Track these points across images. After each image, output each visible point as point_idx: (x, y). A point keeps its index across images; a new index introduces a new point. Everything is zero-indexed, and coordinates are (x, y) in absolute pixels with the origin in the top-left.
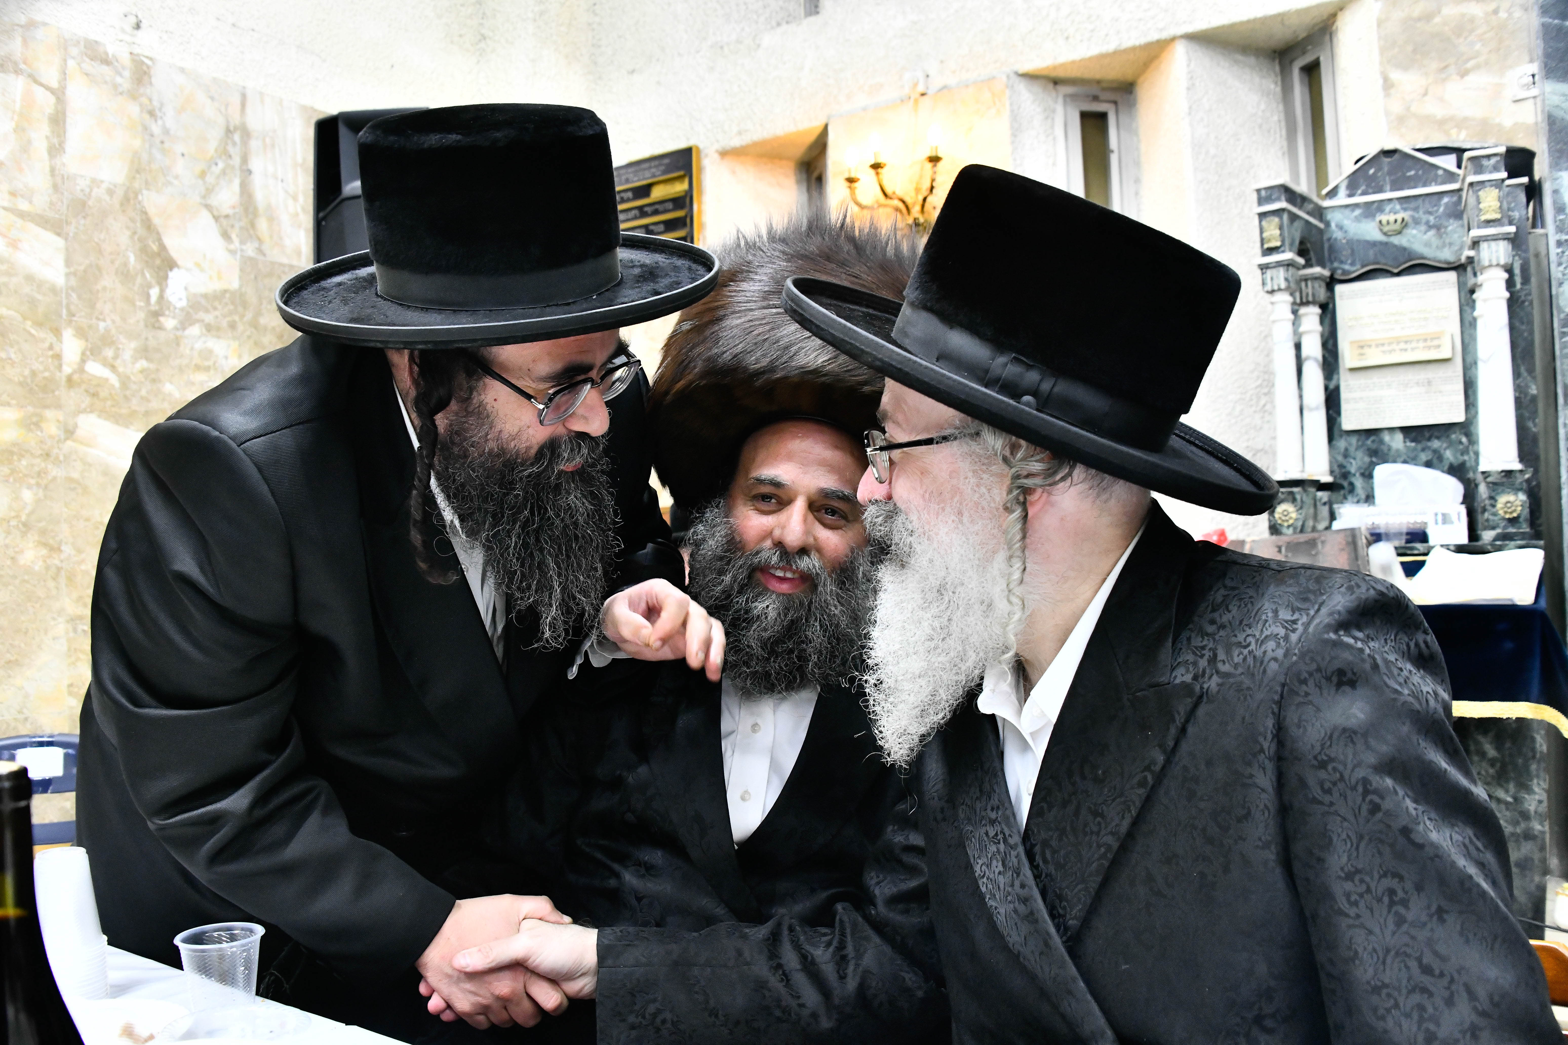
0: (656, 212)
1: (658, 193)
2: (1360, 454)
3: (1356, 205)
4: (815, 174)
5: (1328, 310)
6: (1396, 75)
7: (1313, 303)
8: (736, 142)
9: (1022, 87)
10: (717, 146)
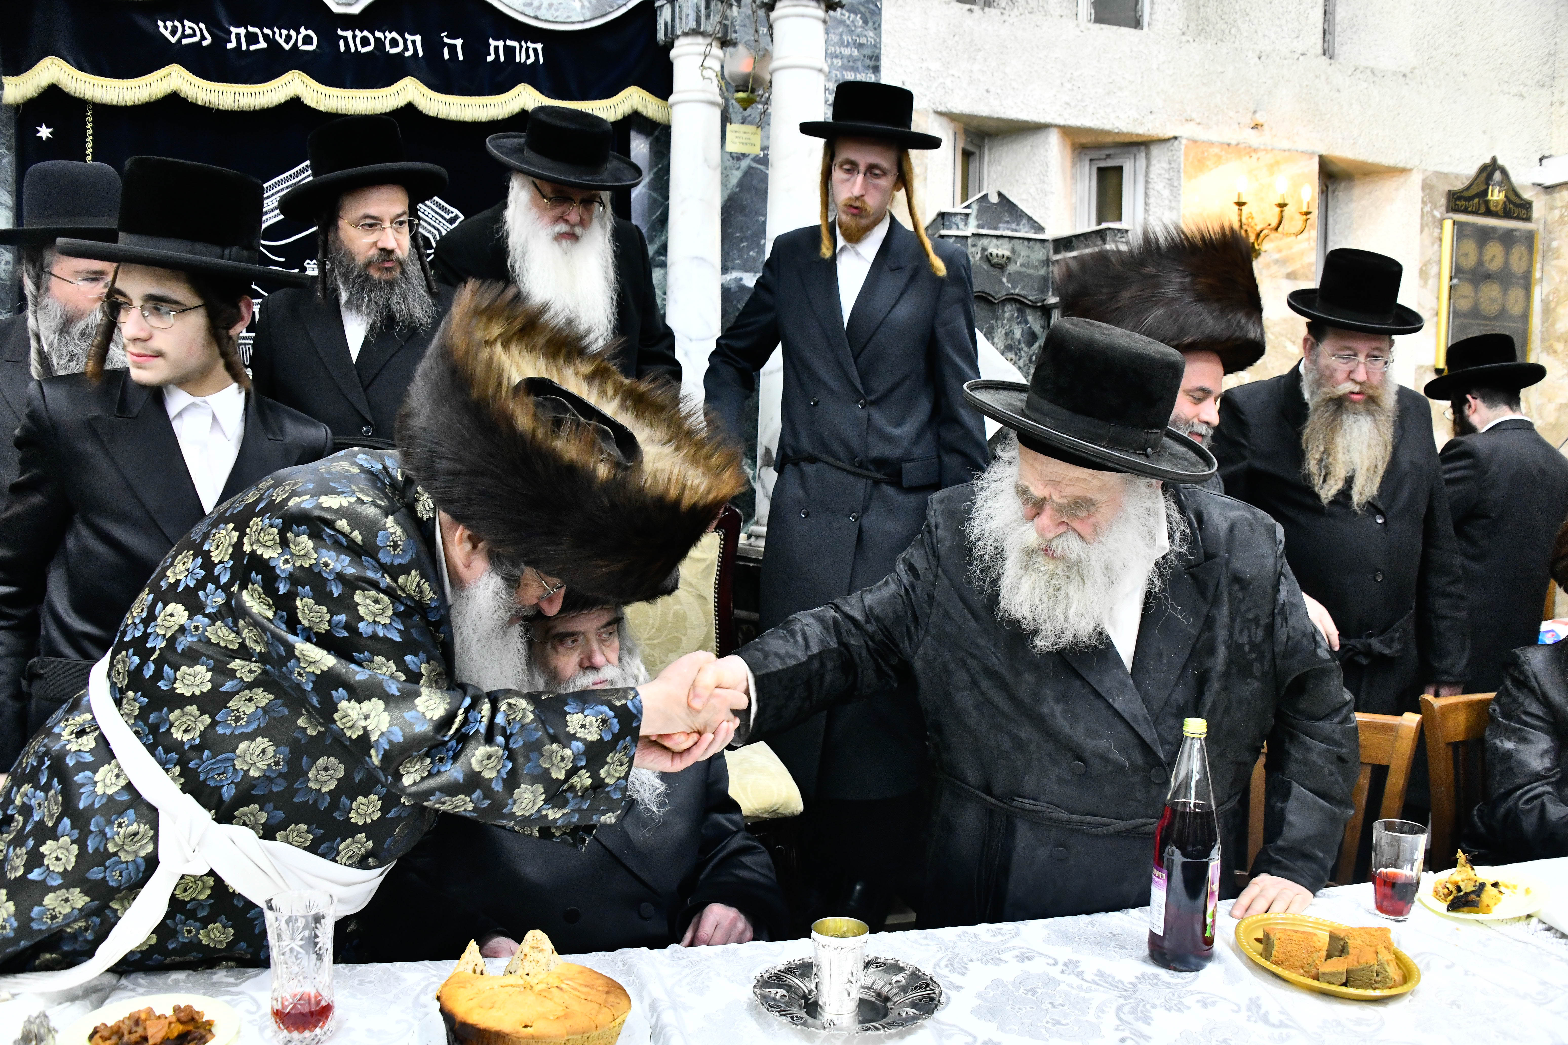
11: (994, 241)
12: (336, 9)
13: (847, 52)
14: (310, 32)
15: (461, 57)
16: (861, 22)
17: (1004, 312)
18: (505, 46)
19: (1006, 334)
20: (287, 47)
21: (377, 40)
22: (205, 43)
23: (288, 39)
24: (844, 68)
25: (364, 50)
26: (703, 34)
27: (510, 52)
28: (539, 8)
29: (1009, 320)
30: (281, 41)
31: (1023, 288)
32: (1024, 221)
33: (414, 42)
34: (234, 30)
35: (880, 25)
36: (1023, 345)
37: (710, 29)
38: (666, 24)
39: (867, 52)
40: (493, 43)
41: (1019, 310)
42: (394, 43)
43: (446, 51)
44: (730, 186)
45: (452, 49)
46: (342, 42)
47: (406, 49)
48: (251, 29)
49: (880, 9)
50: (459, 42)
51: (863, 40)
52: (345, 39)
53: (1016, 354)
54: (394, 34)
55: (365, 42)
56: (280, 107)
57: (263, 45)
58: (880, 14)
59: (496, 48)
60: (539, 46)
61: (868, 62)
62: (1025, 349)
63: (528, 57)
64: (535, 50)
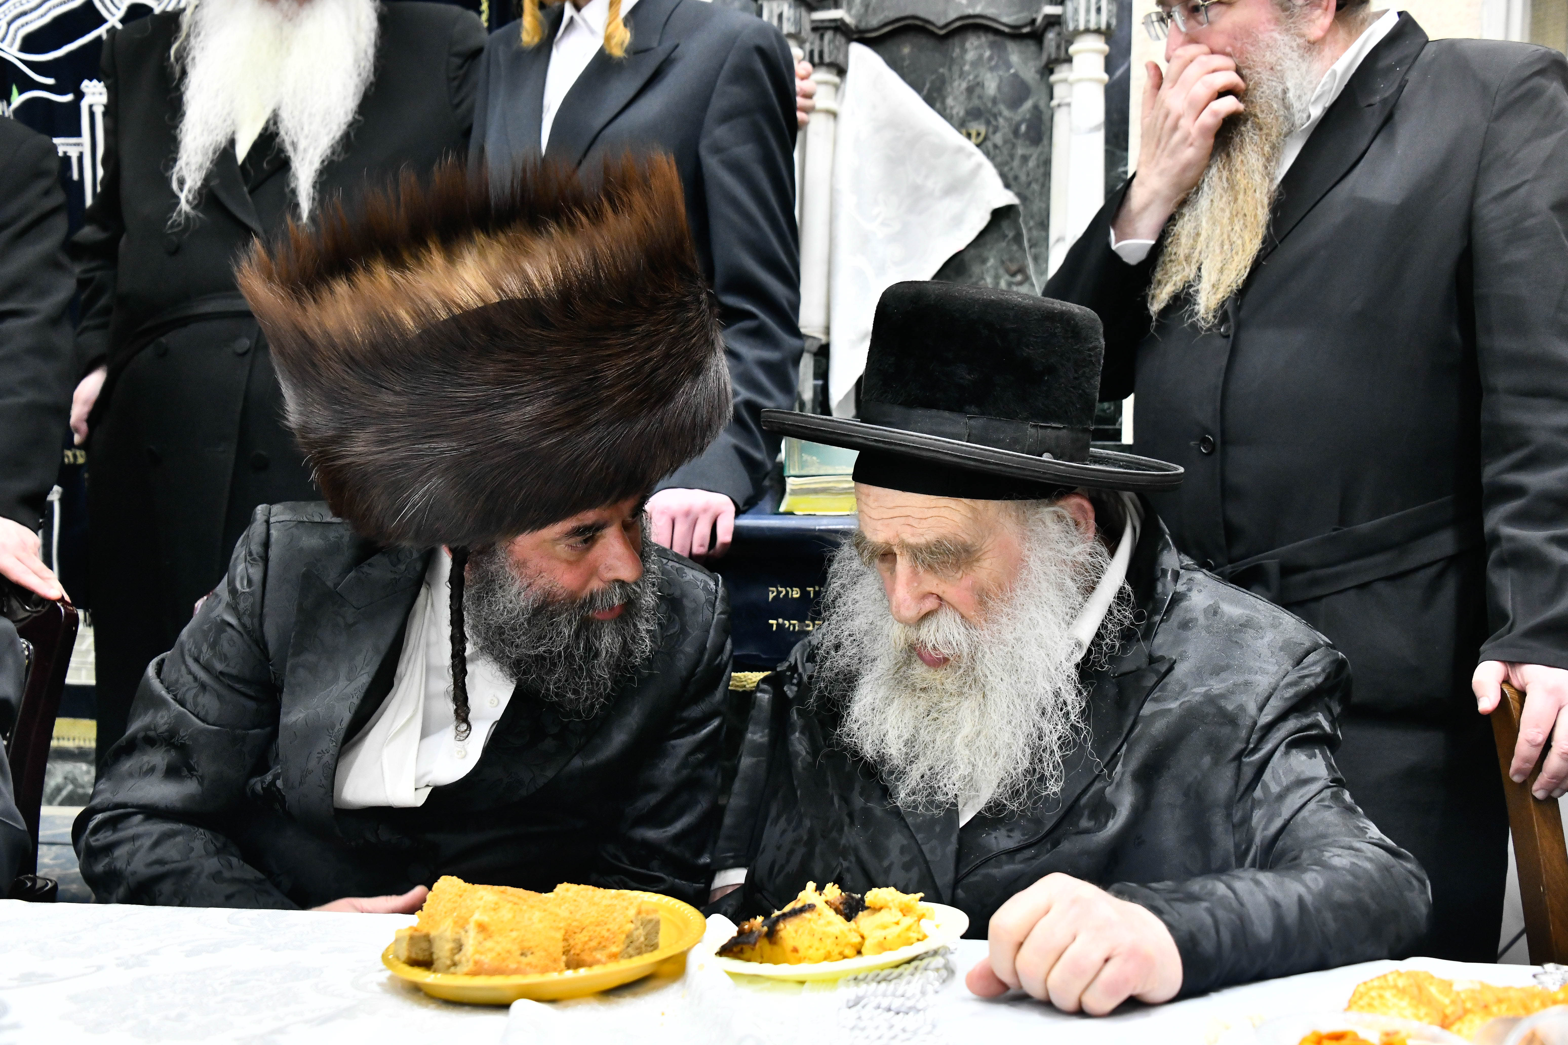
17: (964, 51)
19: (970, 90)
29: (976, 64)
31: (989, 5)
36: (1002, 107)
41: (992, 45)
53: (988, 123)
62: (1006, 113)
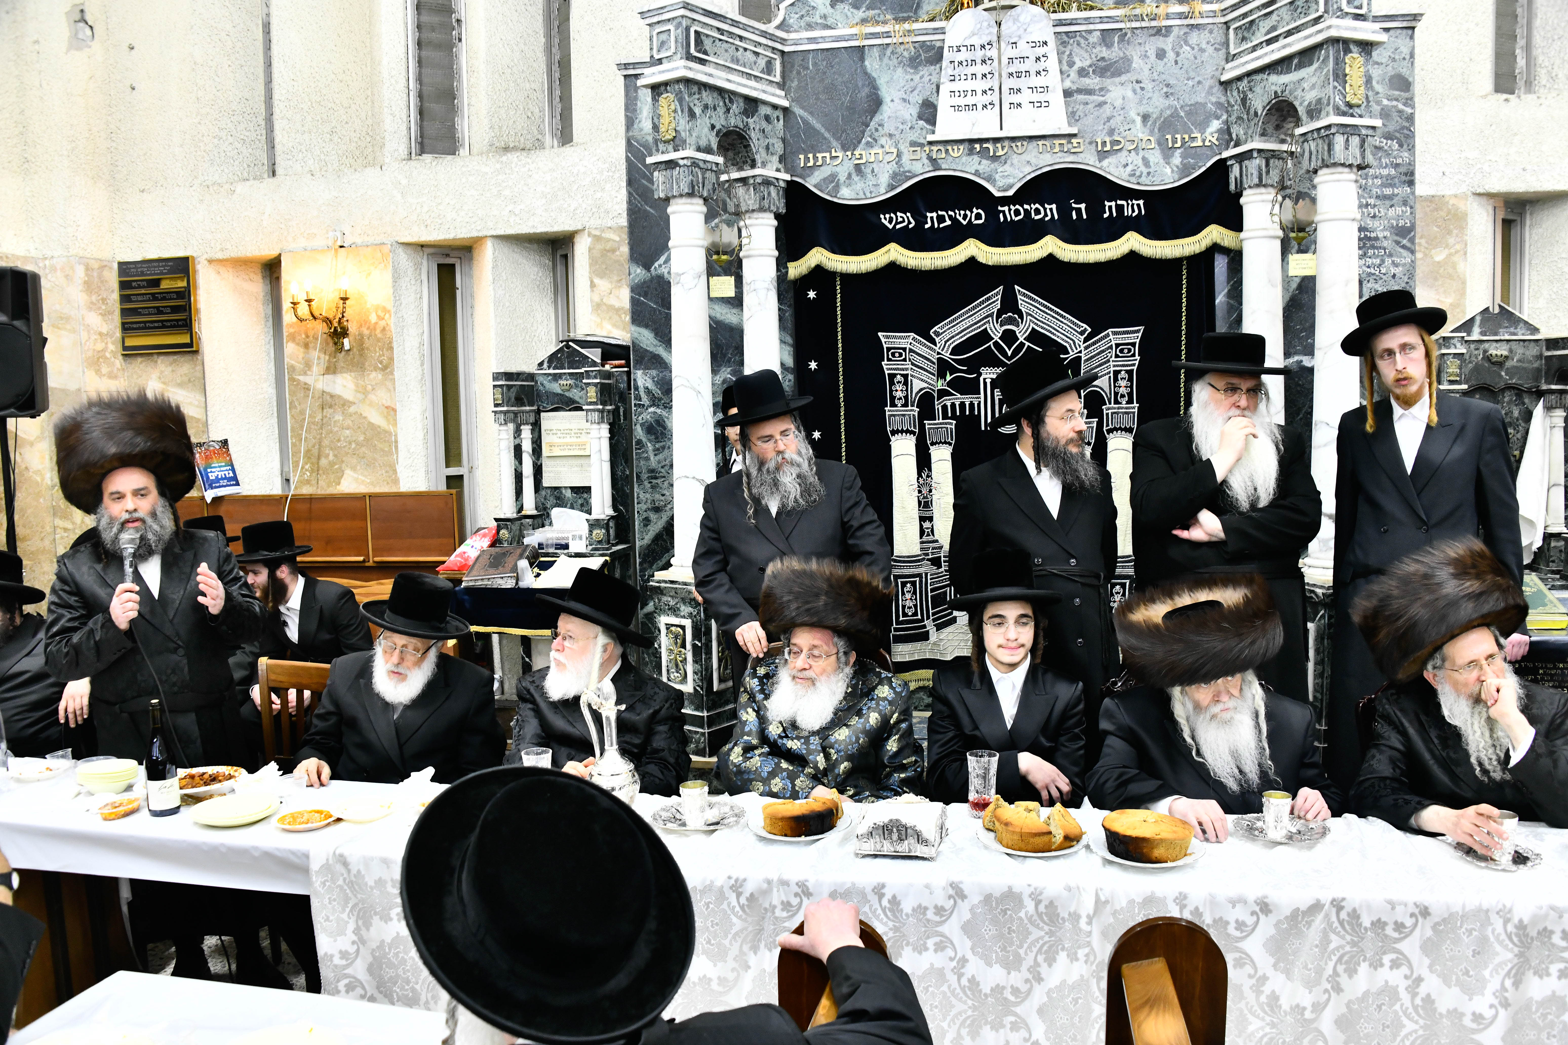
0: (164, 299)
1: (165, 285)
2: (552, 499)
3: (550, 374)
4: (275, 275)
5: (536, 426)
6: (597, 281)
7: (527, 424)
8: (220, 256)
9: (400, 250)
10: (206, 256)
11: (1494, 344)
12: (997, 194)
13: (1385, 172)
14: (980, 211)
15: (1085, 217)
16: (1396, 146)
17: (1504, 398)
18: (1117, 205)
20: (965, 223)
21: (1026, 211)
22: (911, 226)
23: (965, 217)
24: (1383, 185)
25: (1017, 219)
26: (1265, 186)
27: (1120, 208)
28: (1140, 176)
29: (1508, 403)
30: (961, 219)
31: (1519, 379)
32: (1522, 325)
33: (1051, 210)
34: (929, 215)
35: (1414, 146)
37: (1270, 182)
38: (1236, 179)
39: (1403, 170)
40: (1107, 204)
41: (1516, 395)
42: (1037, 212)
43: (1074, 213)
44: (1291, 290)
45: (1079, 211)
46: (1001, 215)
47: (1046, 215)
48: (940, 213)
49: (1413, 133)
50: (1083, 206)
51: (1399, 161)
52: (1004, 212)
54: (1037, 205)
55: (1017, 213)
56: (962, 265)
57: (948, 222)
58: (1414, 136)
59: (1110, 207)
60: (1141, 202)
61: (1403, 178)
63: (1133, 211)
64: (1138, 205)
